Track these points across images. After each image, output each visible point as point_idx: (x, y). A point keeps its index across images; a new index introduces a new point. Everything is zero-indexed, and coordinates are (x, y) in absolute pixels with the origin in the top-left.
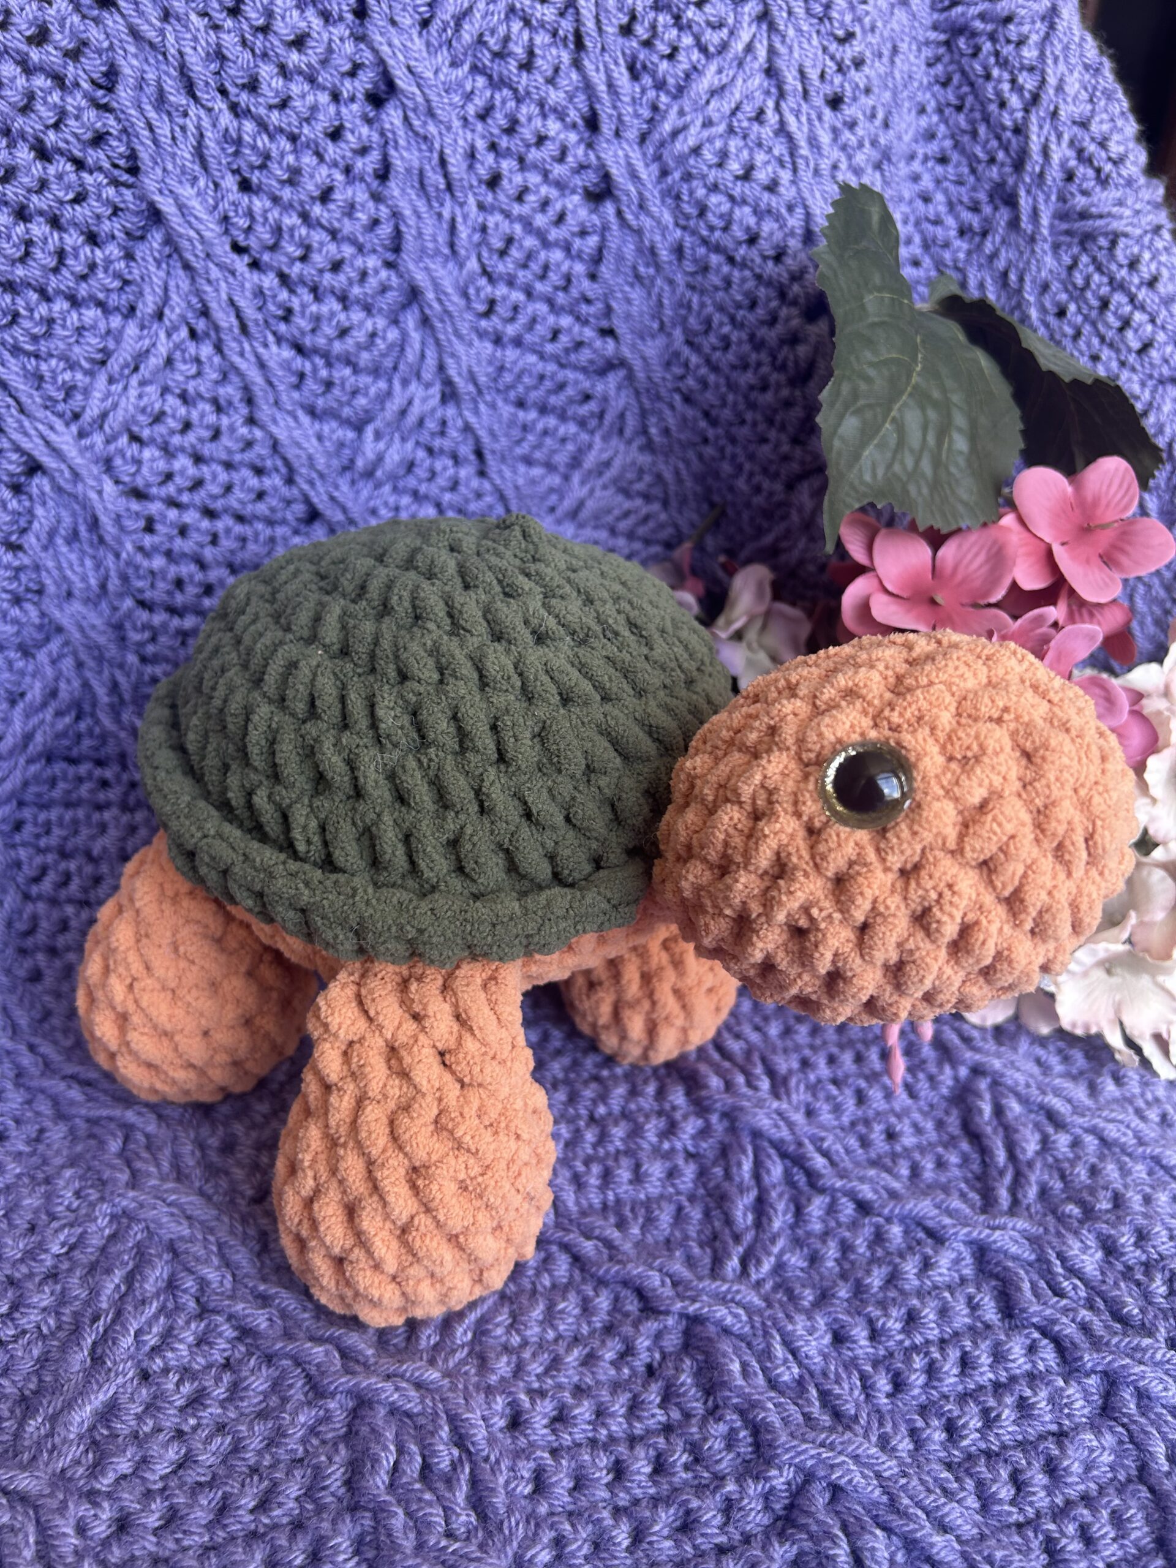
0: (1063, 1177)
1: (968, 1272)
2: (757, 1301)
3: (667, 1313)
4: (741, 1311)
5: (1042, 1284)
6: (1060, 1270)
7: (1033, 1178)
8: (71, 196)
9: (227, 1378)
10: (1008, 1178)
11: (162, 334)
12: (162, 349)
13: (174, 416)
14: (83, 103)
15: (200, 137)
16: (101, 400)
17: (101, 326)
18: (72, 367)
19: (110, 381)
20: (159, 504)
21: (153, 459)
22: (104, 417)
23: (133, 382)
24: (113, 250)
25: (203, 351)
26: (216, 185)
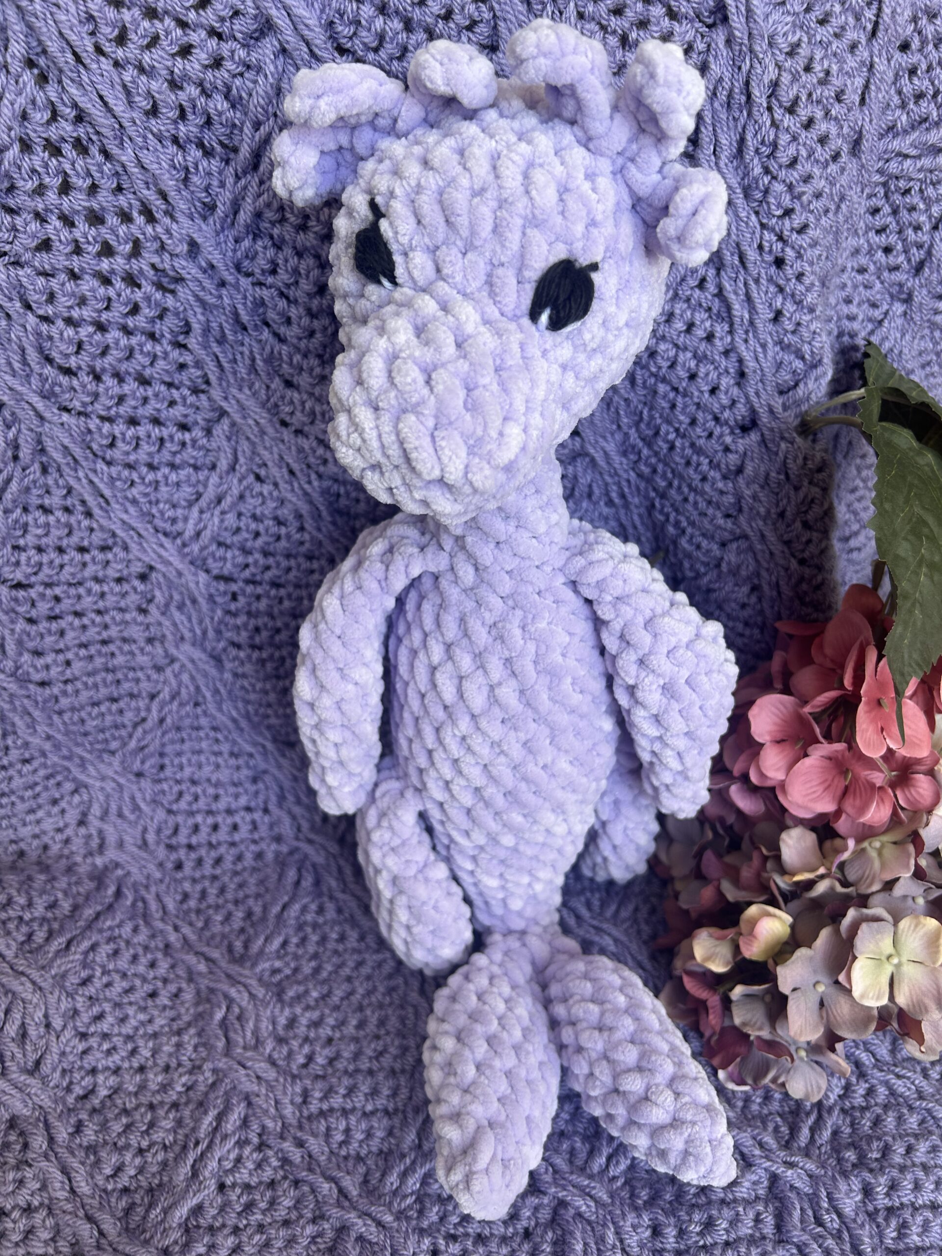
0: (852, 1124)
1: (761, 1192)
2: (605, 1197)
3: (544, 1193)
4: (592, 1204)
5: (810, 1213)
6: (826, 1205)
7: (829, 1124)
9: (268, 1194)
10: (811, 1120)
11: (235, 481)
12: (236, 492)
13: (247, 531)
14: (169, 348)
15: (253, 360)
16: (196, 525)
17: (193, 479)
18: (174, 506)
19: (201, 512)
20: (241, 584)
21: (234, 558)
22: (198, 534)
23: (217, 512)
24: (197, 433)
25: (266, 489)
26: (268, 387)
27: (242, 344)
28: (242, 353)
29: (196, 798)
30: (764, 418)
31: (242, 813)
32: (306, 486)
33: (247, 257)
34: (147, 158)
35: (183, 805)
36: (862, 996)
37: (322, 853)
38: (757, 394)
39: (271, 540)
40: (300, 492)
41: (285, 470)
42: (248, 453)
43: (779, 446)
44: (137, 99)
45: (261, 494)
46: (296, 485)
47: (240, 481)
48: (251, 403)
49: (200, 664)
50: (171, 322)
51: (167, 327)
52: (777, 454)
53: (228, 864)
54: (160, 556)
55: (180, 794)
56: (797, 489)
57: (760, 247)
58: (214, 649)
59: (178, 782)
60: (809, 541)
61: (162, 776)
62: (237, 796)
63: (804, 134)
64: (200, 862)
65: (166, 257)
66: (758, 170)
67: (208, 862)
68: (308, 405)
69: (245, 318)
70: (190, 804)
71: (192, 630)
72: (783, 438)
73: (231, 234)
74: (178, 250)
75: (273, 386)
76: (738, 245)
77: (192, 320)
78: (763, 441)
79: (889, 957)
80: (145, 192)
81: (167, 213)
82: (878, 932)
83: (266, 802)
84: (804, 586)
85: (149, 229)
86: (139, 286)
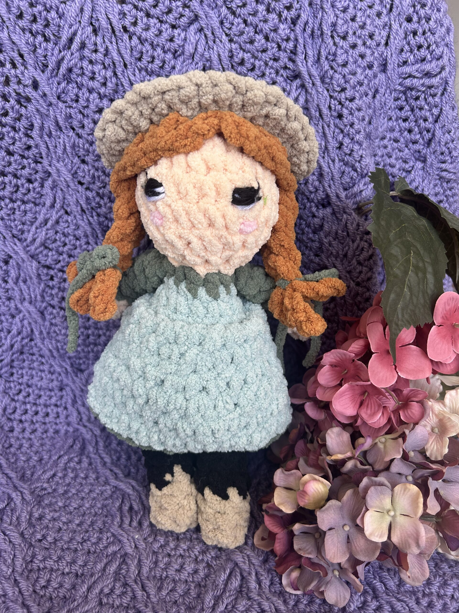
8: (20, 167)
11: (54, 213)
12: (54, 218)
13: (60, 241)
14: (22, 136)
15: (65, 146)
16: (34, 235)
17: (33, 210)
18: (23, 224)
19: (37, 228)
20: (56, 271)
21: (53, 255)
22: (34, 240)
23: (44, 229)
24: (36, 184)
25: (70, 218)
26: (72, 162)
27: (60, 138)
28: (59, 143)
29: (29, 395)
30: (334, 199)
31: (52, 407)
32: (90, 218)
33: (64, 92)
34: (15, 38)
35: (21, 397)
36: (371, 534)
37: (90, 433)
38: (330, 186)
39: (72, 247)
40: (87, 221)
41: (79, 208)
42: (61, 198)
43: (343, 216)
44: (12, 9)
45: (67, 221)
46: (85, 217)
47: (57, 213)
48: (63, 170)
49: (32, 314)
50: (24, 123)
51: (22, 124)
52: (341, 220)
53: (38, 434)
54: (14, 249)
55: (20, 391)
56: (353, 241)
57: (330, 107)
58: (40, 306)
59: (20, 384)
60: (361, 272)
61: (11, 379)
62: (50, 397)
63: (351, 51)
64: (24, 430)
65: (21, 87)
66: (327, 67)
67: (28, 430)
68: (91, 172)
69: (61, 123)
70: (25, 397)
71: (30, 295)
72: (345, 212)
73: (56, 80)
74: (27, 83)
75: (74, 161)
76: (318, 105)
77: (34, 122)
78: (334, 213)
79: (388, 511)
80: (12, 53)
81: (23, 65)
82: (382, 493)
83: (66, 403)
84: (359, 298)
85: (13, 71)
86: (9, 101)
